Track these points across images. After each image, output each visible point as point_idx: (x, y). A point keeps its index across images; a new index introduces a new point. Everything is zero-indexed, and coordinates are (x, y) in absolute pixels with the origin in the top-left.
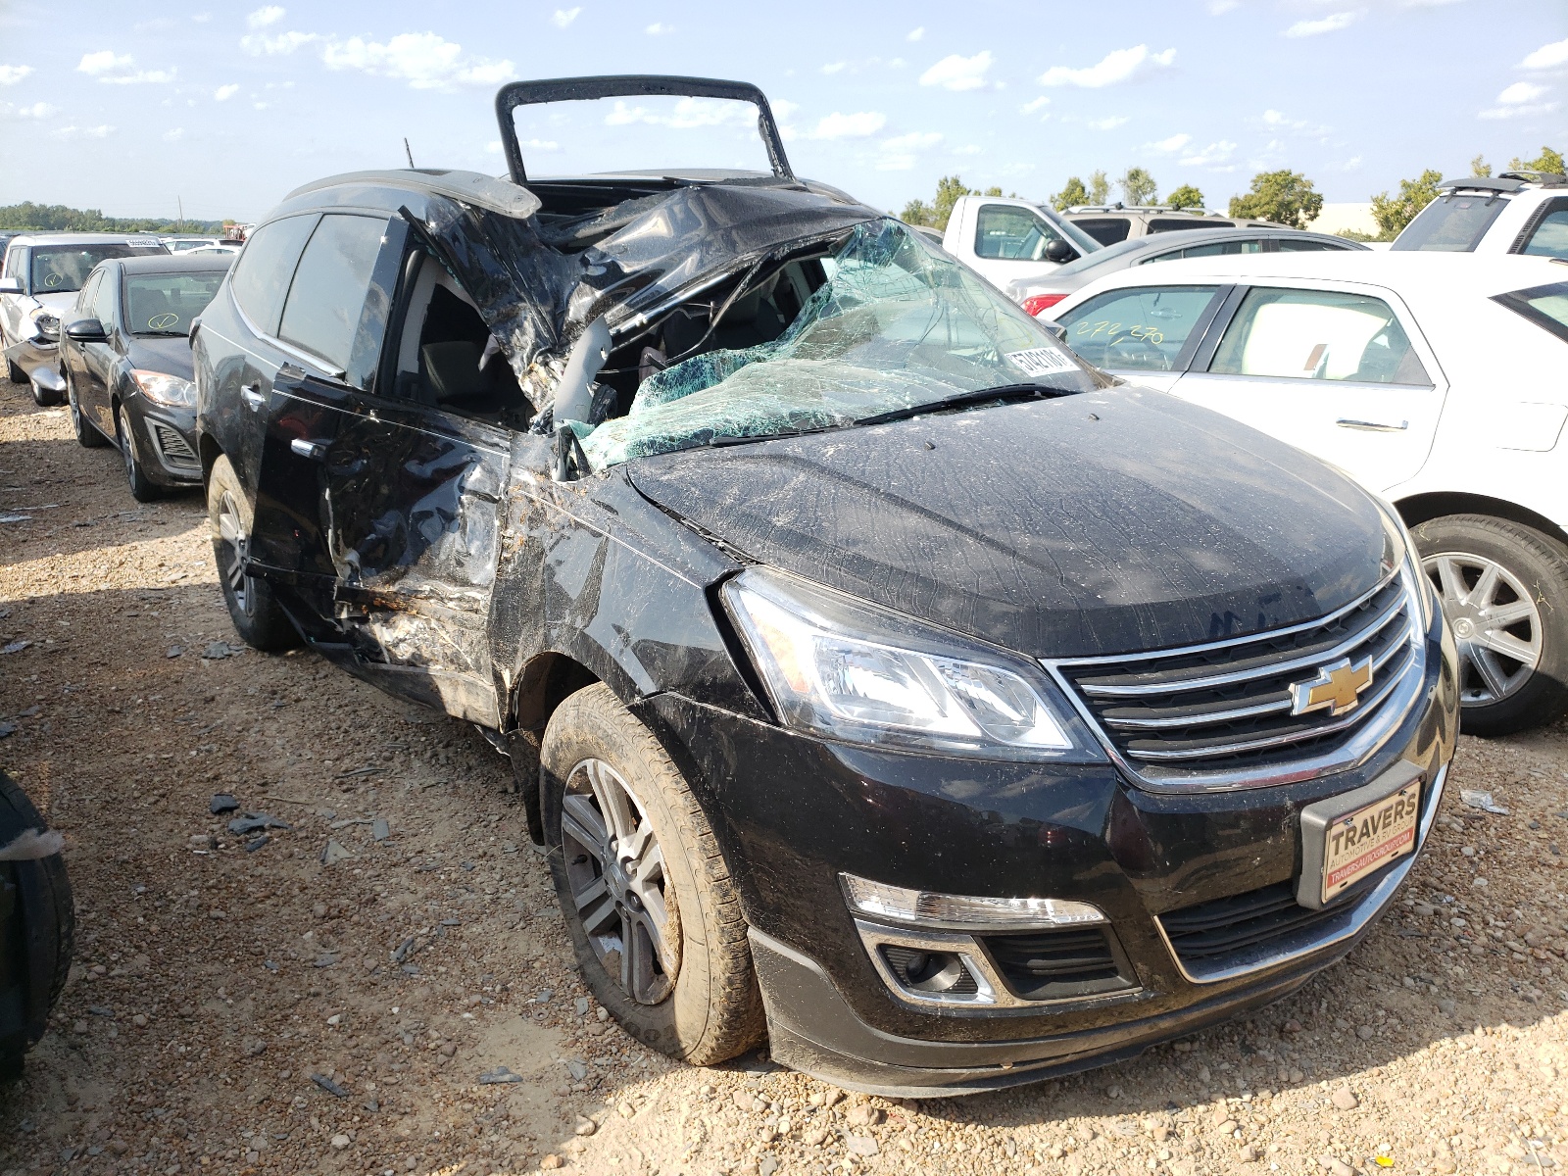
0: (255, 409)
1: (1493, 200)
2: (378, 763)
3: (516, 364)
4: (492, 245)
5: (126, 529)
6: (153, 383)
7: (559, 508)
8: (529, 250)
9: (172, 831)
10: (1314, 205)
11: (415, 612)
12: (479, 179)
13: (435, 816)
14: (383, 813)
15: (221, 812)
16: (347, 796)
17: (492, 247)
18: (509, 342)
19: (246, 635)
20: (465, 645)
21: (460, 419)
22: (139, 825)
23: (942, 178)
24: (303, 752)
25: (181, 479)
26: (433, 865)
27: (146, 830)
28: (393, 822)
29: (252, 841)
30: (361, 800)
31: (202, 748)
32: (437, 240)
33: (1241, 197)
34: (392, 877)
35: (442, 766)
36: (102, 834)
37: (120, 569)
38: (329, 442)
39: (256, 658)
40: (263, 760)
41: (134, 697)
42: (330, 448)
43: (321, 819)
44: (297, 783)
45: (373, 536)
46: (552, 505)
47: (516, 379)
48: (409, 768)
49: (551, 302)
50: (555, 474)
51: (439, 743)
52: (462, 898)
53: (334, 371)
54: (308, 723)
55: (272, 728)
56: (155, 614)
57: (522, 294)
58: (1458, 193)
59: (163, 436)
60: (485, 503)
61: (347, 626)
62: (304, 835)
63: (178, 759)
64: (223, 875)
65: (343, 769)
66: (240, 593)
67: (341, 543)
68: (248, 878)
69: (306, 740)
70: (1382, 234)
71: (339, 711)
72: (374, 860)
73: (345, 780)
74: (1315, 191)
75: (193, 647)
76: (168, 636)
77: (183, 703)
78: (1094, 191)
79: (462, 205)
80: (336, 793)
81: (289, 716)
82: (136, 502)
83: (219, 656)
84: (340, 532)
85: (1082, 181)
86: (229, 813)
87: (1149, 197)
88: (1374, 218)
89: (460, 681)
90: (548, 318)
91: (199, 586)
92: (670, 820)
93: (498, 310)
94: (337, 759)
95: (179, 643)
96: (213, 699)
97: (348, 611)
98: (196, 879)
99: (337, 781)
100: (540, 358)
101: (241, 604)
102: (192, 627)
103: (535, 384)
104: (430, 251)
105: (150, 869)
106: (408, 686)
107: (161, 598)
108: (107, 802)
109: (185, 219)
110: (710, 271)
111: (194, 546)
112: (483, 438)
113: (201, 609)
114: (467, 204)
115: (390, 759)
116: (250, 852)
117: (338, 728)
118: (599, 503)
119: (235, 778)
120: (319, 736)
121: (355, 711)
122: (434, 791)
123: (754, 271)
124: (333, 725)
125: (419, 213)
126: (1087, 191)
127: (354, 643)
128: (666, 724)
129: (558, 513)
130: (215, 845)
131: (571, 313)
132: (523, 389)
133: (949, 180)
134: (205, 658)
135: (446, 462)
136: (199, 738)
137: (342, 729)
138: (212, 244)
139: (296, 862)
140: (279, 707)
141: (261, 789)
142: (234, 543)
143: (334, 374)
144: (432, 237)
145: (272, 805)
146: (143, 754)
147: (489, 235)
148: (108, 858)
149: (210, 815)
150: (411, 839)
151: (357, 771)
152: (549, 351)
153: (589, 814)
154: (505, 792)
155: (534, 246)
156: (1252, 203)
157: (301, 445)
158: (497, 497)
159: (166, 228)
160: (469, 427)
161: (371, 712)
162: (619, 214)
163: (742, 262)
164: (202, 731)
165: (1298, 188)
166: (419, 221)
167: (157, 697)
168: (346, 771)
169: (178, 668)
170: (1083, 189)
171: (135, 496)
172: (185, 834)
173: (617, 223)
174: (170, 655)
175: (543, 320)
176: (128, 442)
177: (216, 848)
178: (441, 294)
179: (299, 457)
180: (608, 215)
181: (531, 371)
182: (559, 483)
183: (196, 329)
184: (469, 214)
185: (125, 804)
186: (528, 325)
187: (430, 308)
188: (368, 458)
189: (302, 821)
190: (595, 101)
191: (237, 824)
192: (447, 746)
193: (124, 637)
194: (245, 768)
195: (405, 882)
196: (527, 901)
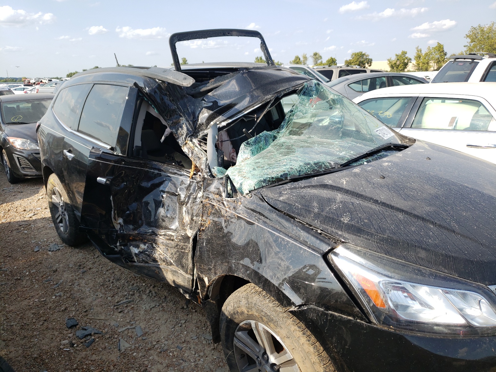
0: (70, 159)
1: (473, 62)
2: (129, 297)
3: (180, 141)
4: (170, 96)
5: (8, 195)
6: (16, 142)
7: (228, 210)
8: (183, 97)
9: (52, 339)
10: (370, 62)
11: (146, 241)
12: (165, 71)
13: (159, 322)
14: (137, 323)
15: (71, 327)
16: (121, 315)
17: (170, 97)
18: (177, 133)
19: (64, 240)
20: (169, 254)
21: (160, 164)
22: (38, 337)
23: (257, 57)
24: (98, 293)
25: (27, 175)
26: (165, 348)
27: (41, 339)
28: (143, 327)
29: (87, 341)
30: (127, 316)
31: (57, 294)
32: (148, 95)
33: (348, 60)
34: (150, 356)
35: (155, 297)
36: (22, 342)
37: (9, 213)
38: (112, 178)
39: (69, 250)
40: (82, 299)
41: (25, 272)
42: (112, 180)
43: (113, 327)
44: (99, 309)
45: (128, 212)
46: (224, 208)
47: (180, 147)
48: (142, 299)
49: (192, 117)
50: (224, 195)
51: (151, 286)
52: (183, 365)
53: (109, 147)
54: (96, 279)
55: (83, 282)
56: (26, 232)
57: (181, 114)
58: (457, 60)
59: (20, 160)
60: (172, 197)
61: (119, 248)
62: (108, 336)
63: (48, 300)
64: (79, 361)
65: (116, 301)
66: (61, 224)
67: (116, 215)
68: (90, 362)
69: (98, 287)
70: (391, 70)
71: (107, 273)
72: (140, 347)
73: (118, 306)
74: (370, 57)
75: (44, 246)
76: (33, 242)
77: (45, 273)
78: (303, 60)
79: (157, 80)
80: (116, 314)
81: (88, 277)
82: (10, 184)
83: (55, 250)
84: (116, 212)
85: (299, 56)
86: (75, 327)
87: (320, 61)
88: (388, 65)
89: (169, 270)
90: (191, 123)
91: (41, 218)
92: (307, 358)
93: (173, 121)
94: (113, 296)
95: (38, 244)
96: (56, 270)
97: (120, 242)
98: (68, 365)
99: (115, 307)
100: (189, 139)
101: (62, 229)
102: (41, 237)
103: (189, 149)
104: (146, 99)
105: (47, 361)
106: (146, 271)
107: (27, 225)
108: (23, 325)
109: (9, 77)
110: (255, 103)
111: (35, 201)
112: (170, 171)
113: (43, 229)
114: (160, 80)
115: (133, 295)
116: (88, 347)
117: (109, 281)
118: (249, 209)
119: (74, 309)
120: (103, 285)
121: (114, 272)
122: (155, 310)
123: (272, 102)
124: (107, 280)
125: (141, 85)
126: (301, 60)
127: (122, 254)
128: (312, 320)
129: (227, 211)
130: (72, 345)
131: (199, 120)
132: (184, 151)
133: (259, 57)
134: (49, 251)
135: (156, 181)
136: (55, 290)
137: (111, 281)
138: (21, 86)
139: (108, 351)
140: (83, 273)
141: (85, 314)
142: (58, 206)
143: (108, 148)
144: (147, 93)
145: (91, 322)
146: (33, 299)
147: (169, 92)
148: (28, 356)
149: (67, 329)
150: (152, 335)
151: (122, 302)
152: (192, 135)
153: (248, 340)
154: (183, 308)
155: (185, 95)
156: (351, 62)
157: (101, 180)
158: (177, 194)
159: (3, 80)
160: (164, 167)
161: (120, 272)
162: (215, 82)
163: (267, 99)
164: (55, 286)
165: (365, 57)
166: (142, 88)
167: (34, 271)
168: (118, 302)
169: (40, 257)
170: (300, 59)
171: (9, 181)
172: (58, 339)
173: (215, 85)
174: (35, 251)
175: (189, 124)
176: (6, 162)
177: (73, 347)
178: (148, 115)
179: (100, 184)
180: (211, 82)
181: (186, 144)
182: (227, 199)
183: (39, 126)
184: (161, 84)
185: (30, 326)
186: (184, 127)
187: (145, 121)
188: (126, 182)
189: (106, 330)
190: (206, 39)
191: (80, 333)
192: (154, 287)
193: (16, 243)
194: (76, 304)
195: (156, 358)
196: (209, 365)
